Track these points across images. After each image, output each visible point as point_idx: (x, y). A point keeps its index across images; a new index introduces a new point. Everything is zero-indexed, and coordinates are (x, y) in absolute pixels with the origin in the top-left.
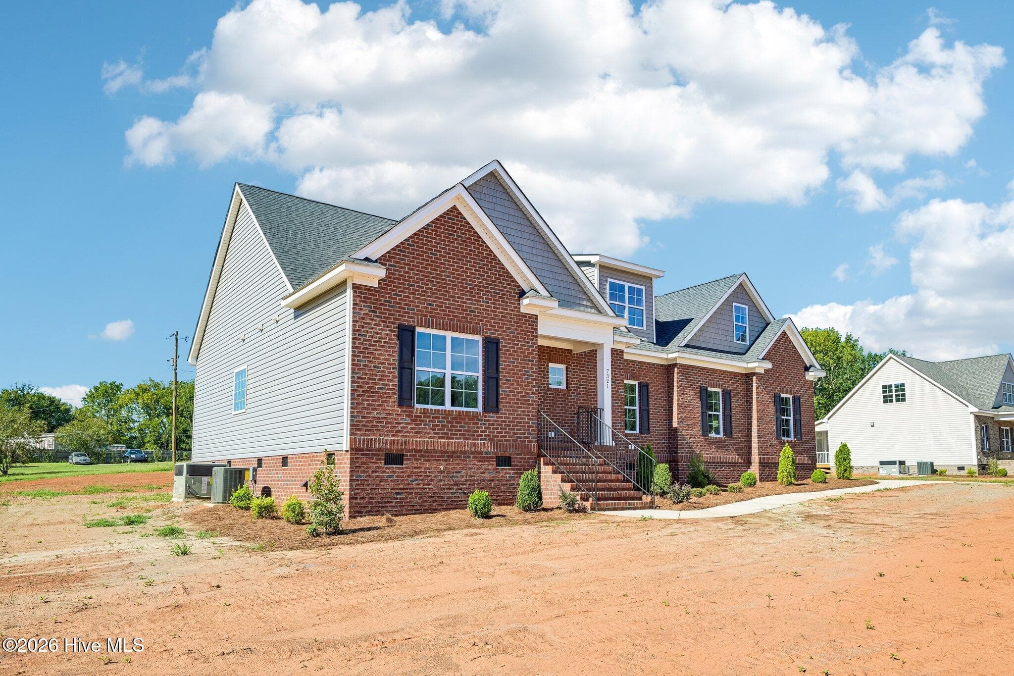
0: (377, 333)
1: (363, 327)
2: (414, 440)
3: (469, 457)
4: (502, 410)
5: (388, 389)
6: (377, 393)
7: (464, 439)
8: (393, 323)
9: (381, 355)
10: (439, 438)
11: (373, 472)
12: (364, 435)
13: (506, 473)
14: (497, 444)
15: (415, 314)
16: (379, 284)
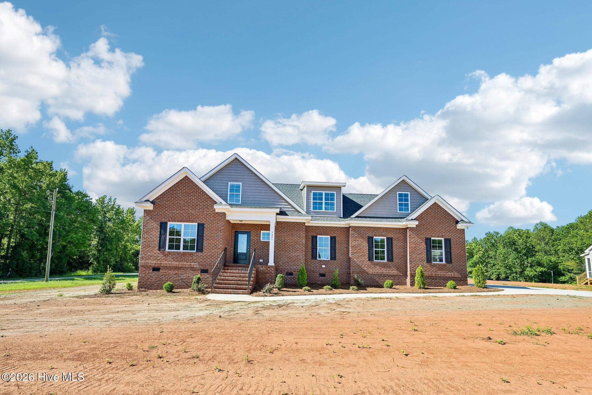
0: (152, 226)
1: (147, 224)
2: (165, 263)
3: (187, 269)
4: (204, 251)
5: (155, 245)
6: (151, 246)
7: (186, 262)
8: (158, 222)
9: (153, 233)
10: (175, 262)
11: (147, 274)
12: (146, 261)
13: (205, 276)
14: (201, 264)
15: (167, 218)
16: (153, 208)
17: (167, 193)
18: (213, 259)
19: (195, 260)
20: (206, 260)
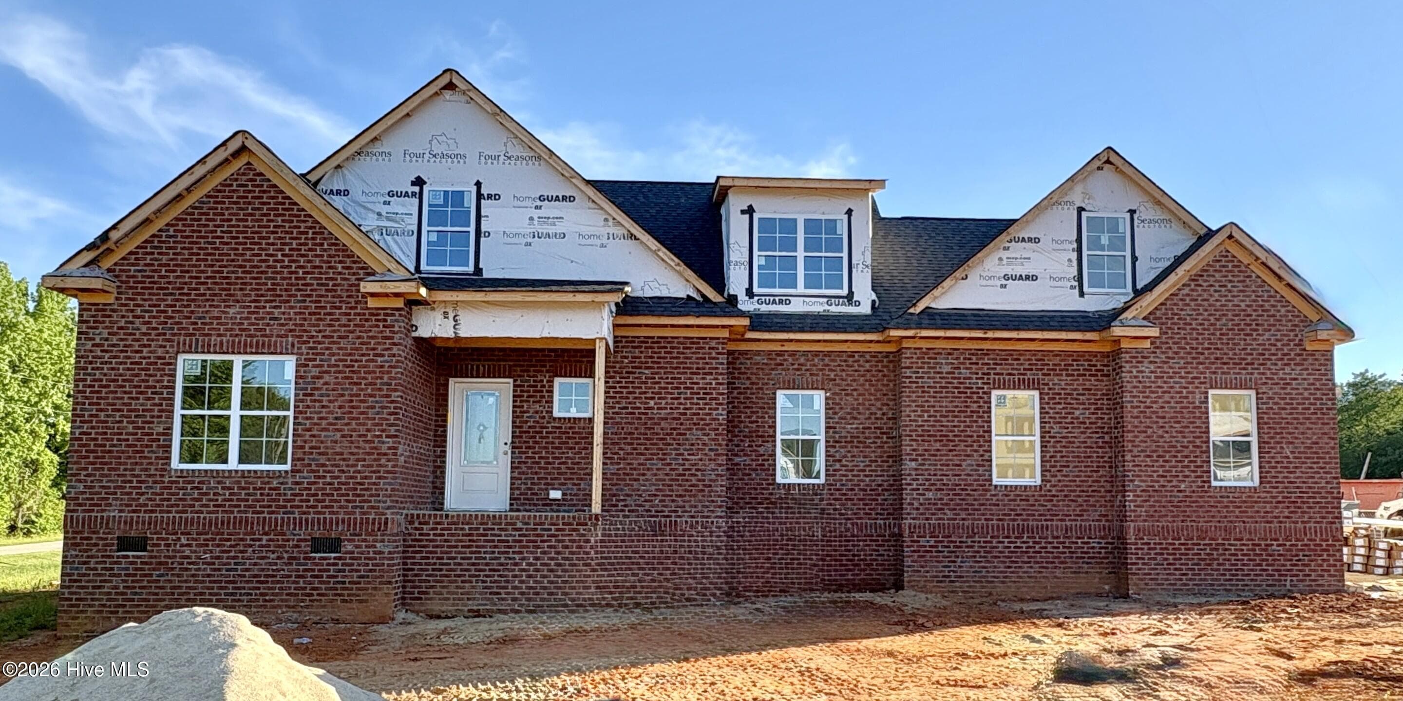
1: (91, 362)
2: (166, 516)
3: (258, 540)
4: (325, 465)
7: (254, 512)
10: (208, 512)
11: (97, 563)
12: (87, 511)
14: (313, 518)
15: (174, 335)
16: (117, 299)
17: (171, 237)
18: (359, 495)
19: (289, 501)
20: (331, 501)
